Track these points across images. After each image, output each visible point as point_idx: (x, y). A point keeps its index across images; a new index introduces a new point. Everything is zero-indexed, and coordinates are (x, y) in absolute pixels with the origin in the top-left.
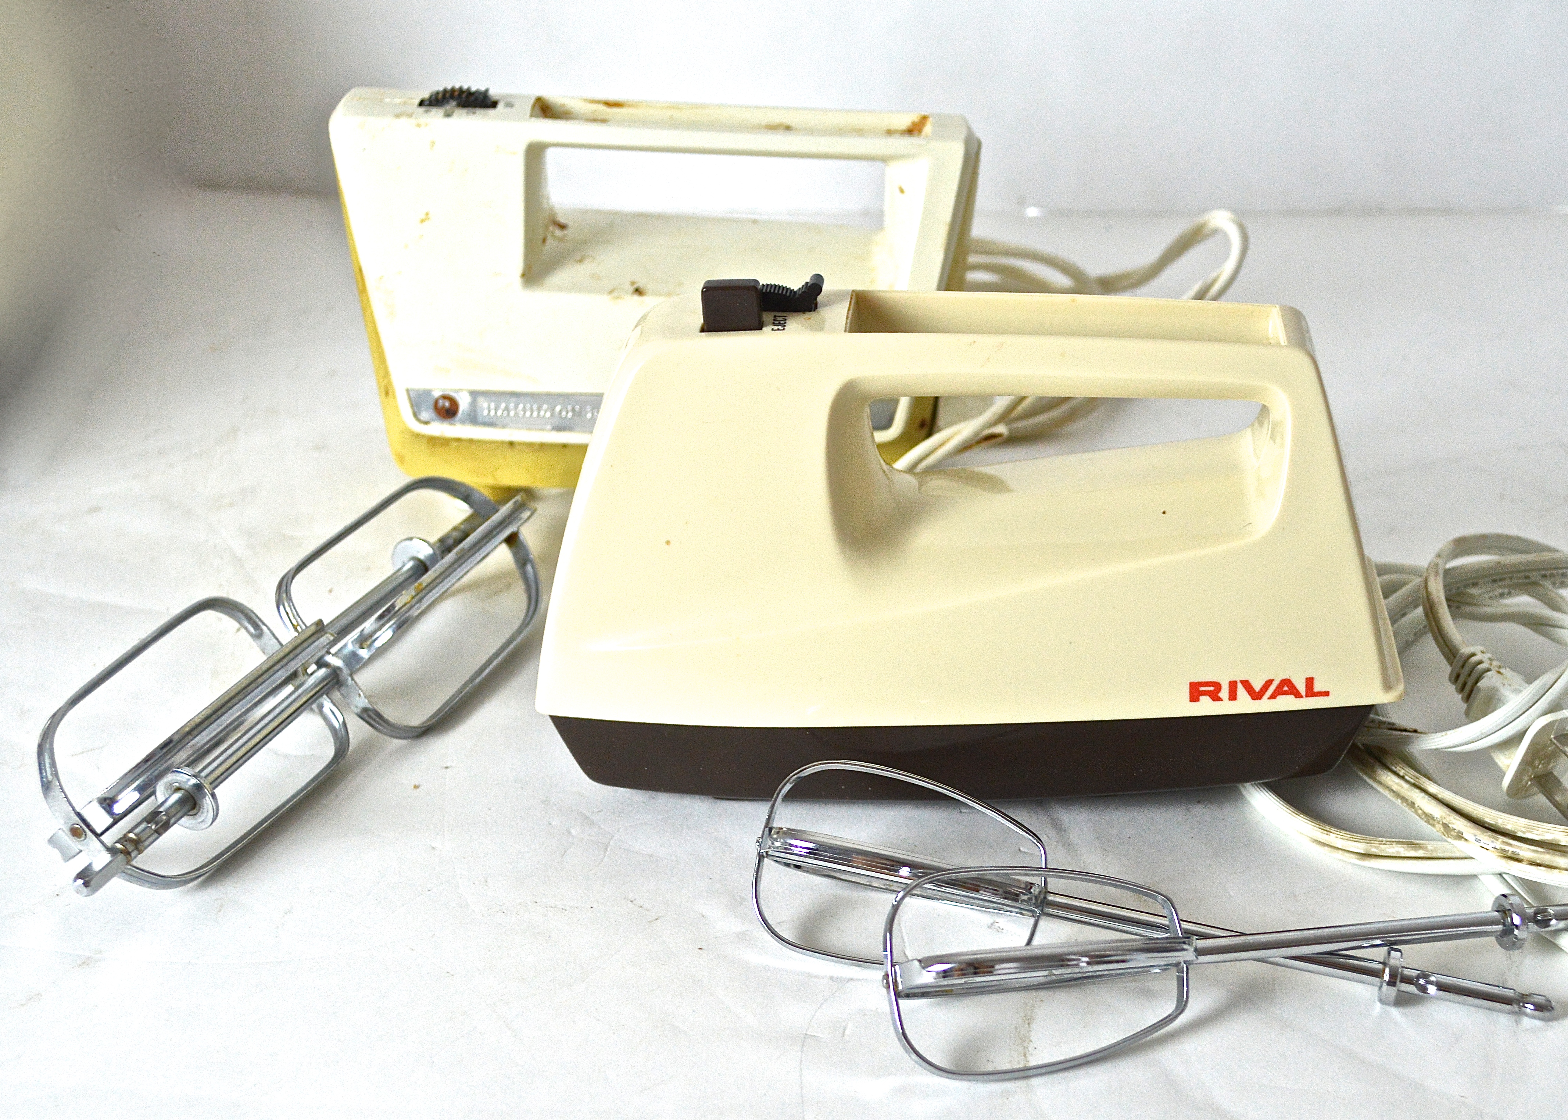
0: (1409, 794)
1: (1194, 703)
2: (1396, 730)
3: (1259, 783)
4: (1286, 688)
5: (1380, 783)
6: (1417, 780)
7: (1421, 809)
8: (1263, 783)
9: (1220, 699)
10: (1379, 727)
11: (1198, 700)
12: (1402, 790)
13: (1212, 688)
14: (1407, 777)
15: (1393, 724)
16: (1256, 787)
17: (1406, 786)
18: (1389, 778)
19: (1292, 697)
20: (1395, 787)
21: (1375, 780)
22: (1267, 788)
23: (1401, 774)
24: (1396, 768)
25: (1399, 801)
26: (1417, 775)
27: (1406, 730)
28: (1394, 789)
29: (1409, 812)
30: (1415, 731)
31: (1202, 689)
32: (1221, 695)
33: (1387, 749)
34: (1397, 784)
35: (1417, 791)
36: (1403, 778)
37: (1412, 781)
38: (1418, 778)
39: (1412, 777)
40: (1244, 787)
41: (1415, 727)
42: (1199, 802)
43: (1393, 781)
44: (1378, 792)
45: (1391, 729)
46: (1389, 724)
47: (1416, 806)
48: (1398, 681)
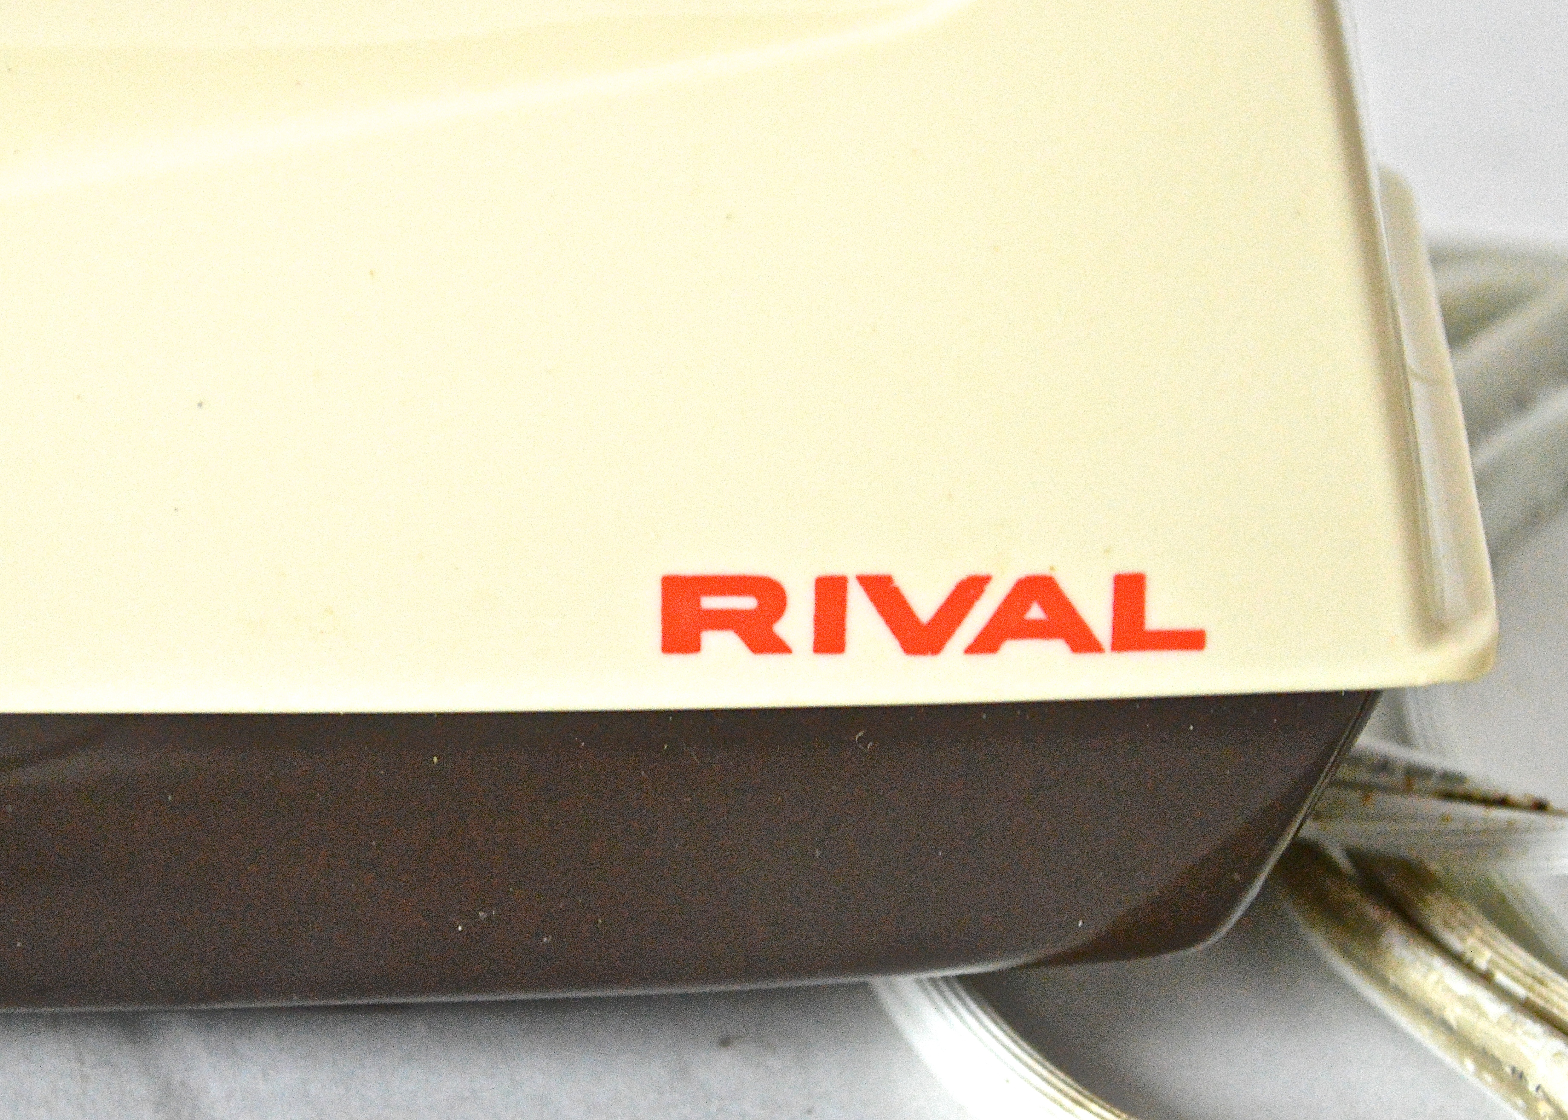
0: (1507, 1039)
1: (677, 660)
2: (1468, 798)
3: (946, 979)
4: (1035, 613)
5: (1400, 994)
6: (1538, 987)
7: (1548, 1100)
8: (961, 978)
9: (780, 647)
10: (1407, 788)
11: (693, 646)
12: (1482, 1025)
13: (747, 603)
14: (1500, 977)
15: (1460, 779)
16: (935, 994)
17: (1496, 1009)
18: (1433, 977)
19: (1058, 648)
20: (1454, 1013)
21: (1382, 982)
22: (976, 1000)
23: (1482, 962)
24: (1462, 939)
25: (1469, 1065)
26: (1539, 968)
27: (1503, 802)
28: (1453, 1022)
29: (1507, 1107)
30: (1540, 806)
31: (710, 603)
32: (783, 628)
33: (1434, 867)
34: (1463, 1000)
35: (1537, 1029)
36: (1485, 978)
37: (1521, 992)
38: (1541, 982)
39: (1518, 973)
40: (892, 988)
41: (1538, 791)
42: (725, 1042)
43: (1448, 990)
44: (1393, 1028)
45: (1449, 796)
46: (1446, 776)
47: (1532, 1088)
48: (1475, 605)
